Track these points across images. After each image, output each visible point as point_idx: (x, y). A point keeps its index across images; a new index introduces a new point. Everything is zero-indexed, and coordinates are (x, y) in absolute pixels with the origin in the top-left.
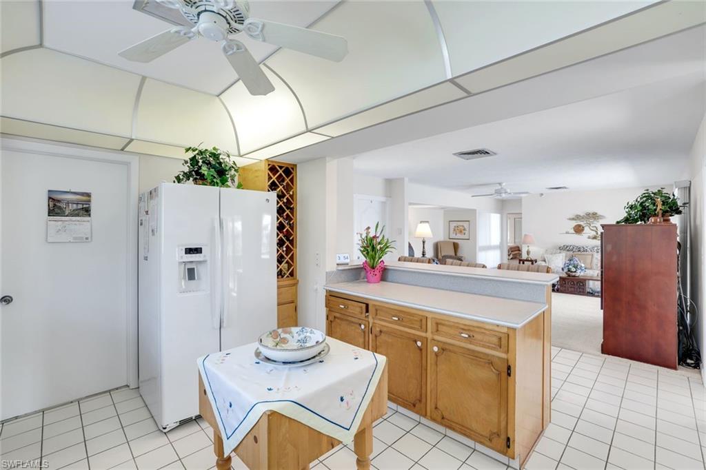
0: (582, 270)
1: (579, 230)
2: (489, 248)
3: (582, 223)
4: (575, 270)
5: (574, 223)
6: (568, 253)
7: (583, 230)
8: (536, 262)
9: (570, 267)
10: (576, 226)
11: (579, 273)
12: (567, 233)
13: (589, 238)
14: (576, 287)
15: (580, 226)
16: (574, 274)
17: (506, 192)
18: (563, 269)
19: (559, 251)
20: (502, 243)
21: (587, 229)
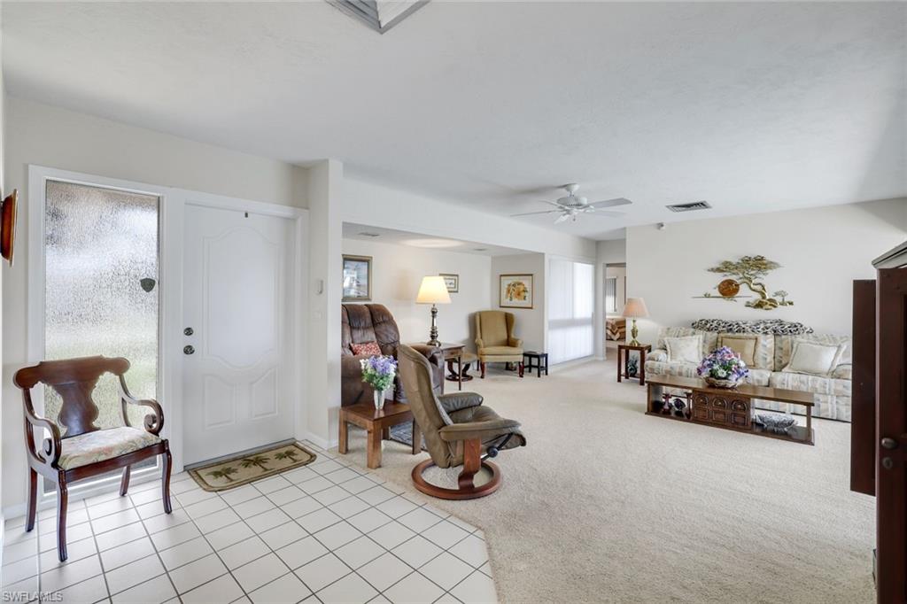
0: (741, 375)
1: (728, 290)
2: (573, 323)
3: (734, 278)
4: (725, 375)
5: (720, 278)
6: (709, 334)
7: (736, 291)
8: (650, 351)
9: (716, 367)
10: (723, 283)
11: (734, 381)
12: (707, 296)
13: (748, 305)
14: (728, 411)
15: (730, 282)
16: (723, 382)
17: (579, 205)
18: (699, 371)
19: (692, 330)
20: (595, 314)
21: (744, 289)
